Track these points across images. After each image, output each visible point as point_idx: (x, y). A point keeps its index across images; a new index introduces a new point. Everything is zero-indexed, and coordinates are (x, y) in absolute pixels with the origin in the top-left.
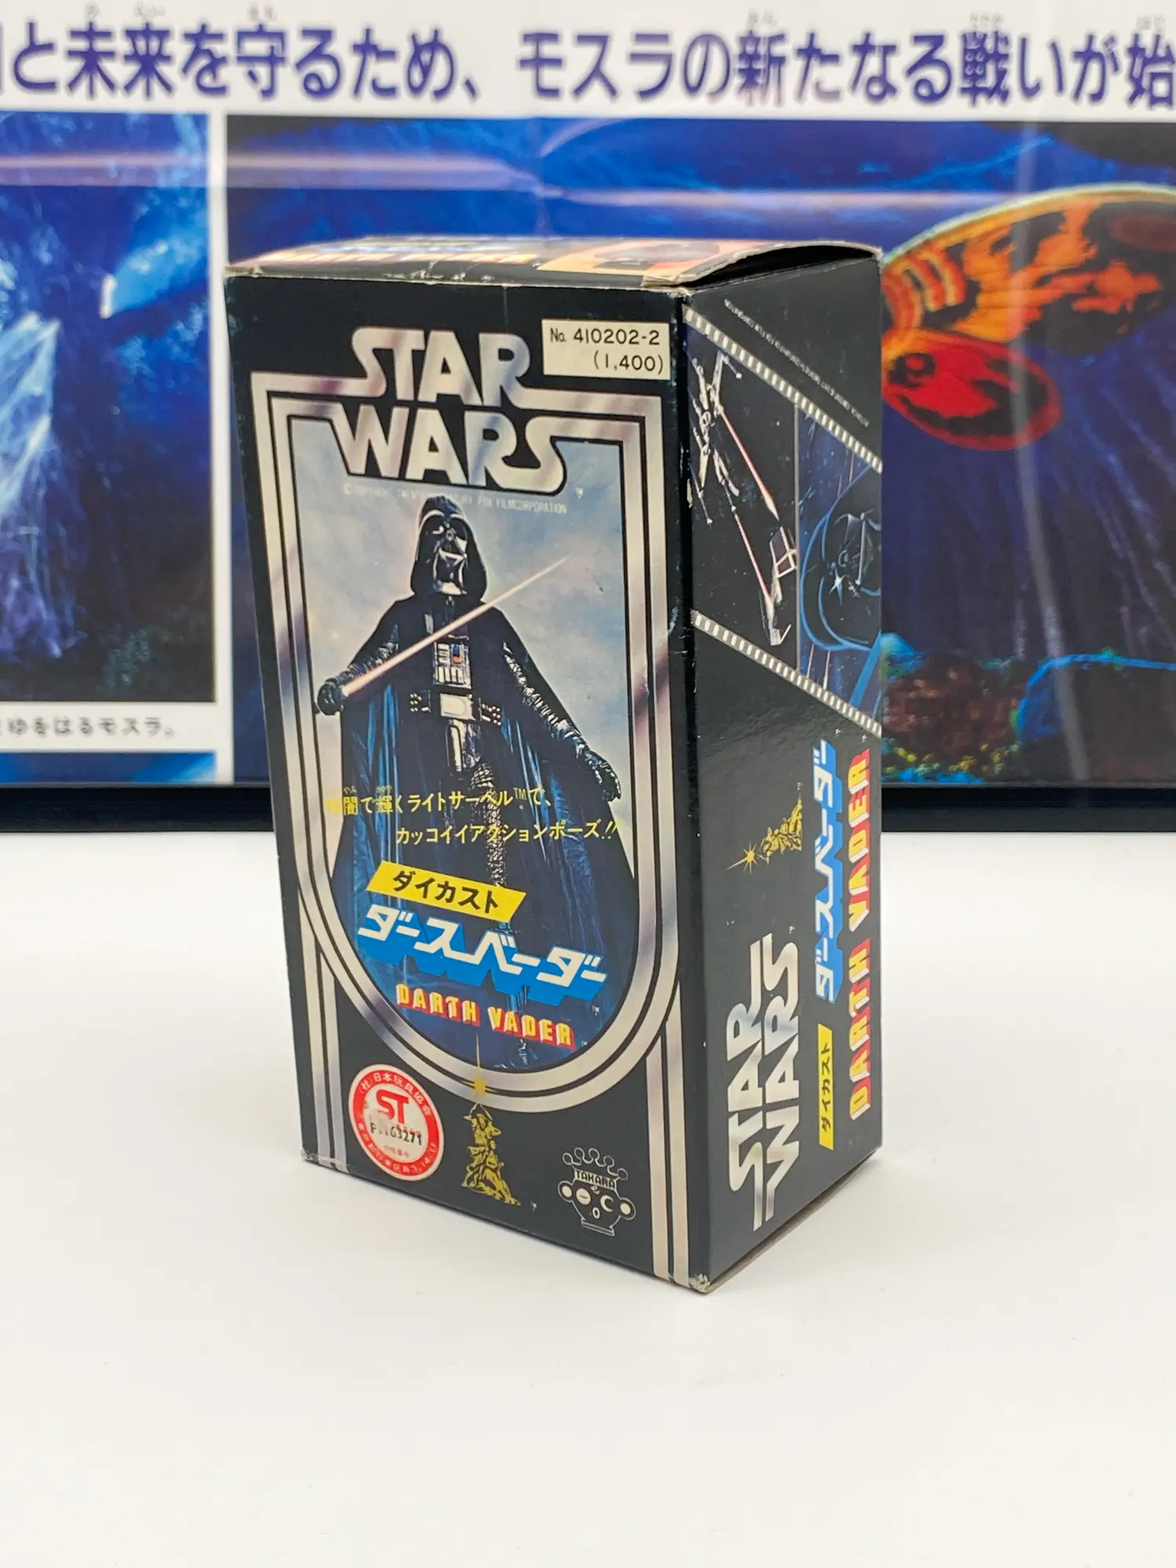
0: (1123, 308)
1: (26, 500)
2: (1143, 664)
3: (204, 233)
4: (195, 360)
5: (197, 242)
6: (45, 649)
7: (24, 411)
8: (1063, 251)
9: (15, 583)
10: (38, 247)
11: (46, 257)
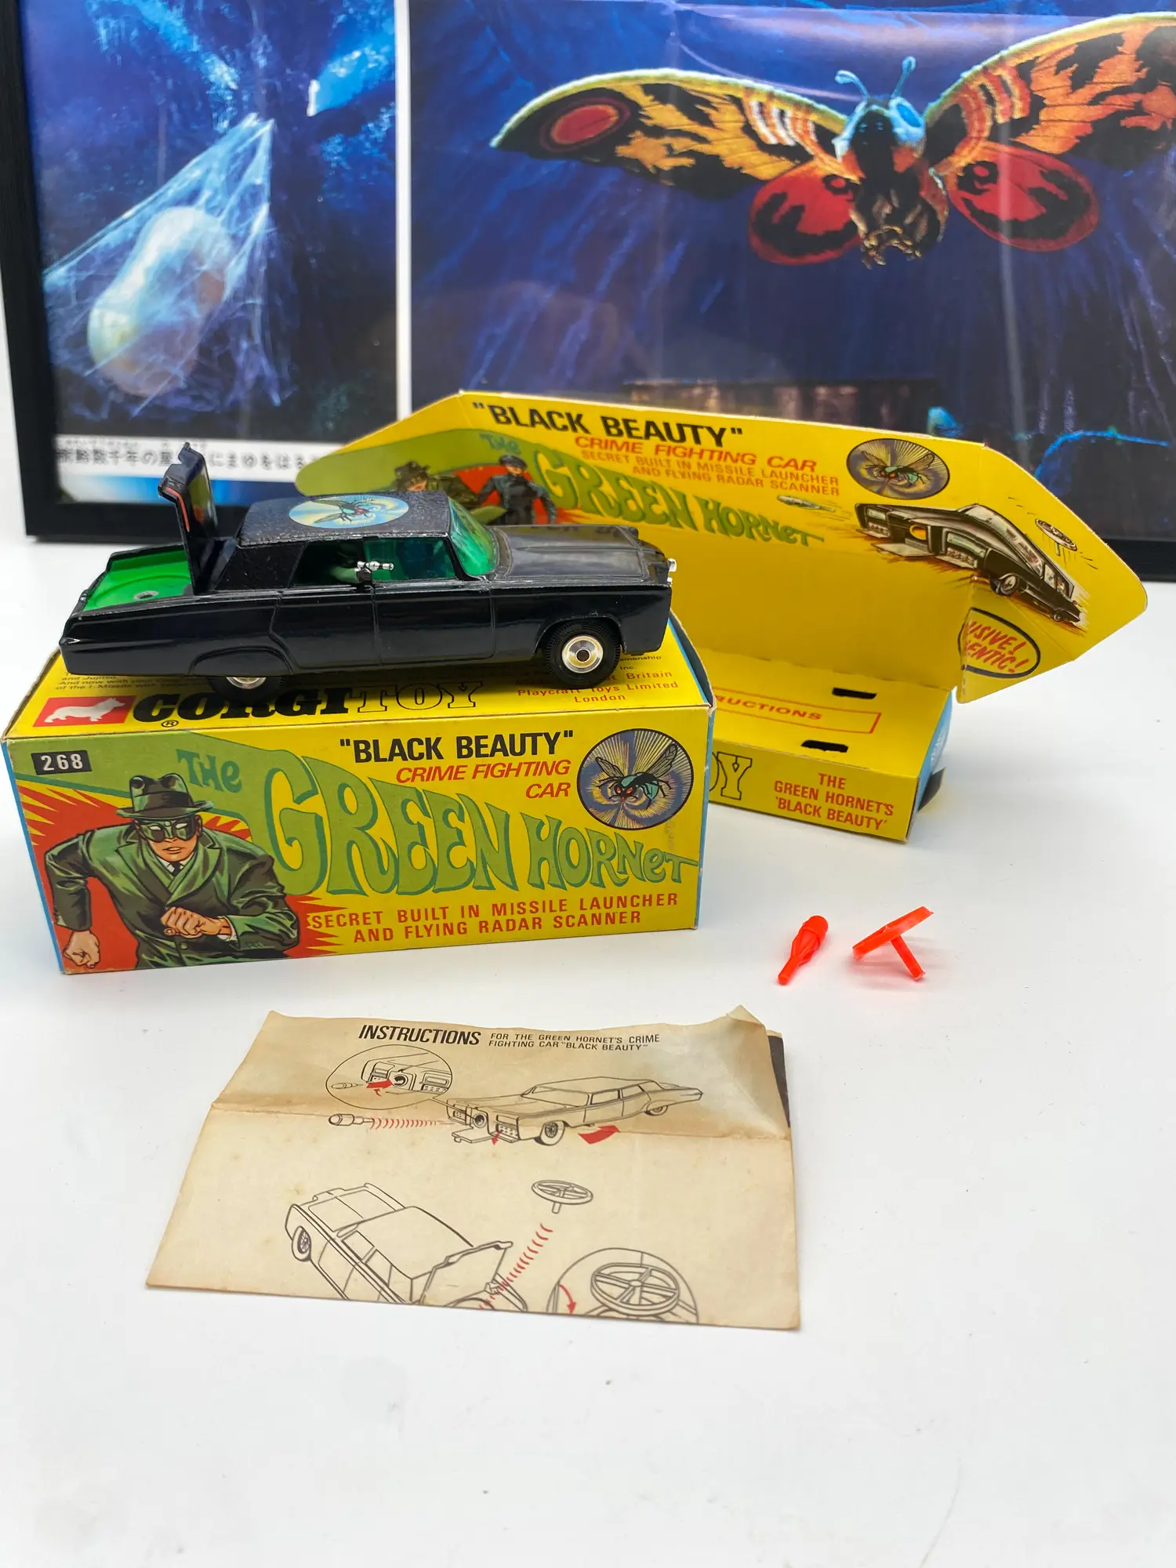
0: (1164, 125)
1: (250, 276)
2: (1139, 440)
3: (391, 40)
4: (384, 155)
5: (385, 49)
6: (270, 401)
7: (247, 197)
8: (1119, 71)
9: (244, 345)
10: (257, 50)
11: (262, 62)
